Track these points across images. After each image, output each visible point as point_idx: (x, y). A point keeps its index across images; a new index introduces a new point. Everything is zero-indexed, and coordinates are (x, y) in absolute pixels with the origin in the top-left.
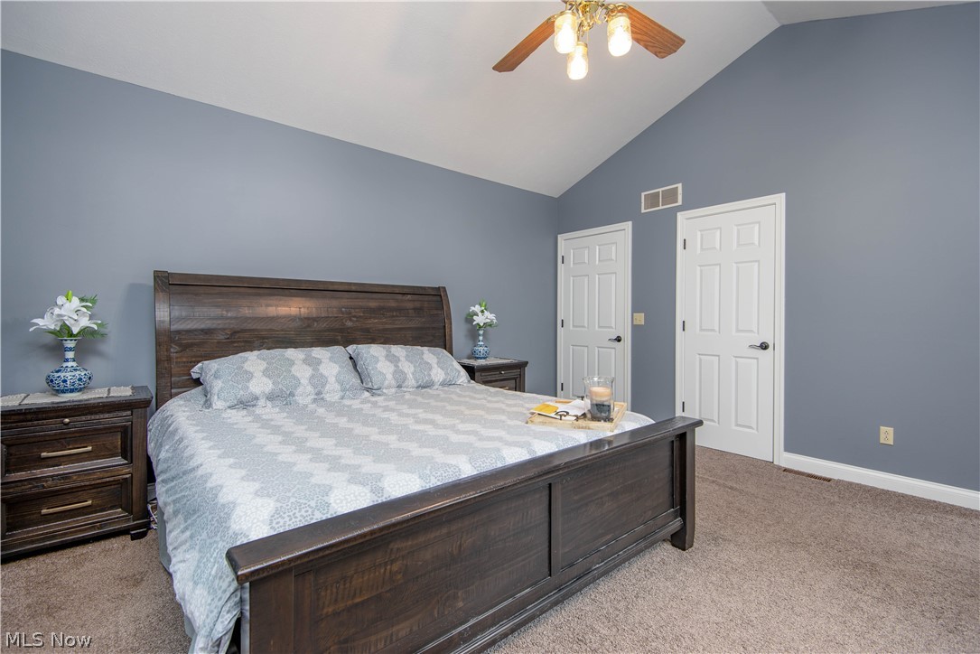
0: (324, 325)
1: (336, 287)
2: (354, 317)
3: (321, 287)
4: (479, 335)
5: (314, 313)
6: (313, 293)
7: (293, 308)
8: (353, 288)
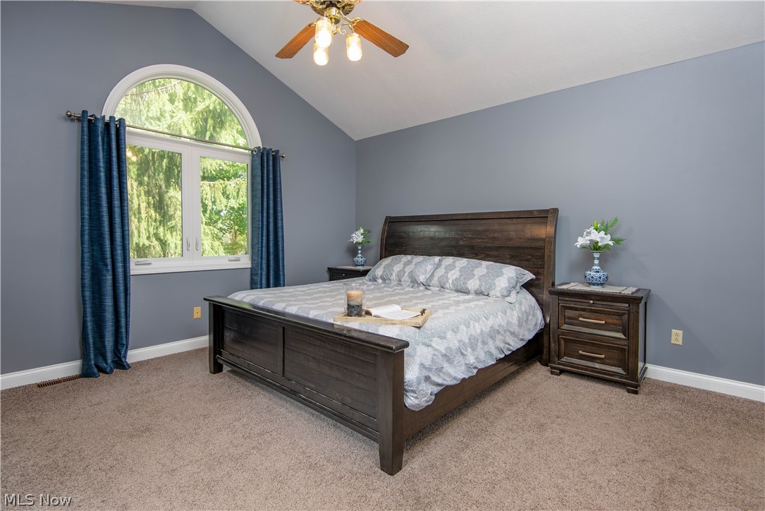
0: (445, 243)
1: (458, 218)
2: (465, 237)
3: (450, 218)
4: (594, 258)
5: (442, 235)
6: (445, 222)
7: (433, 230)
8: (469, 217)
